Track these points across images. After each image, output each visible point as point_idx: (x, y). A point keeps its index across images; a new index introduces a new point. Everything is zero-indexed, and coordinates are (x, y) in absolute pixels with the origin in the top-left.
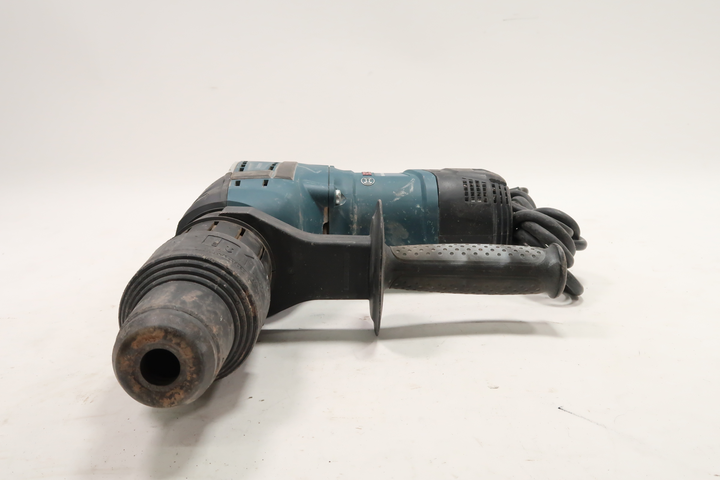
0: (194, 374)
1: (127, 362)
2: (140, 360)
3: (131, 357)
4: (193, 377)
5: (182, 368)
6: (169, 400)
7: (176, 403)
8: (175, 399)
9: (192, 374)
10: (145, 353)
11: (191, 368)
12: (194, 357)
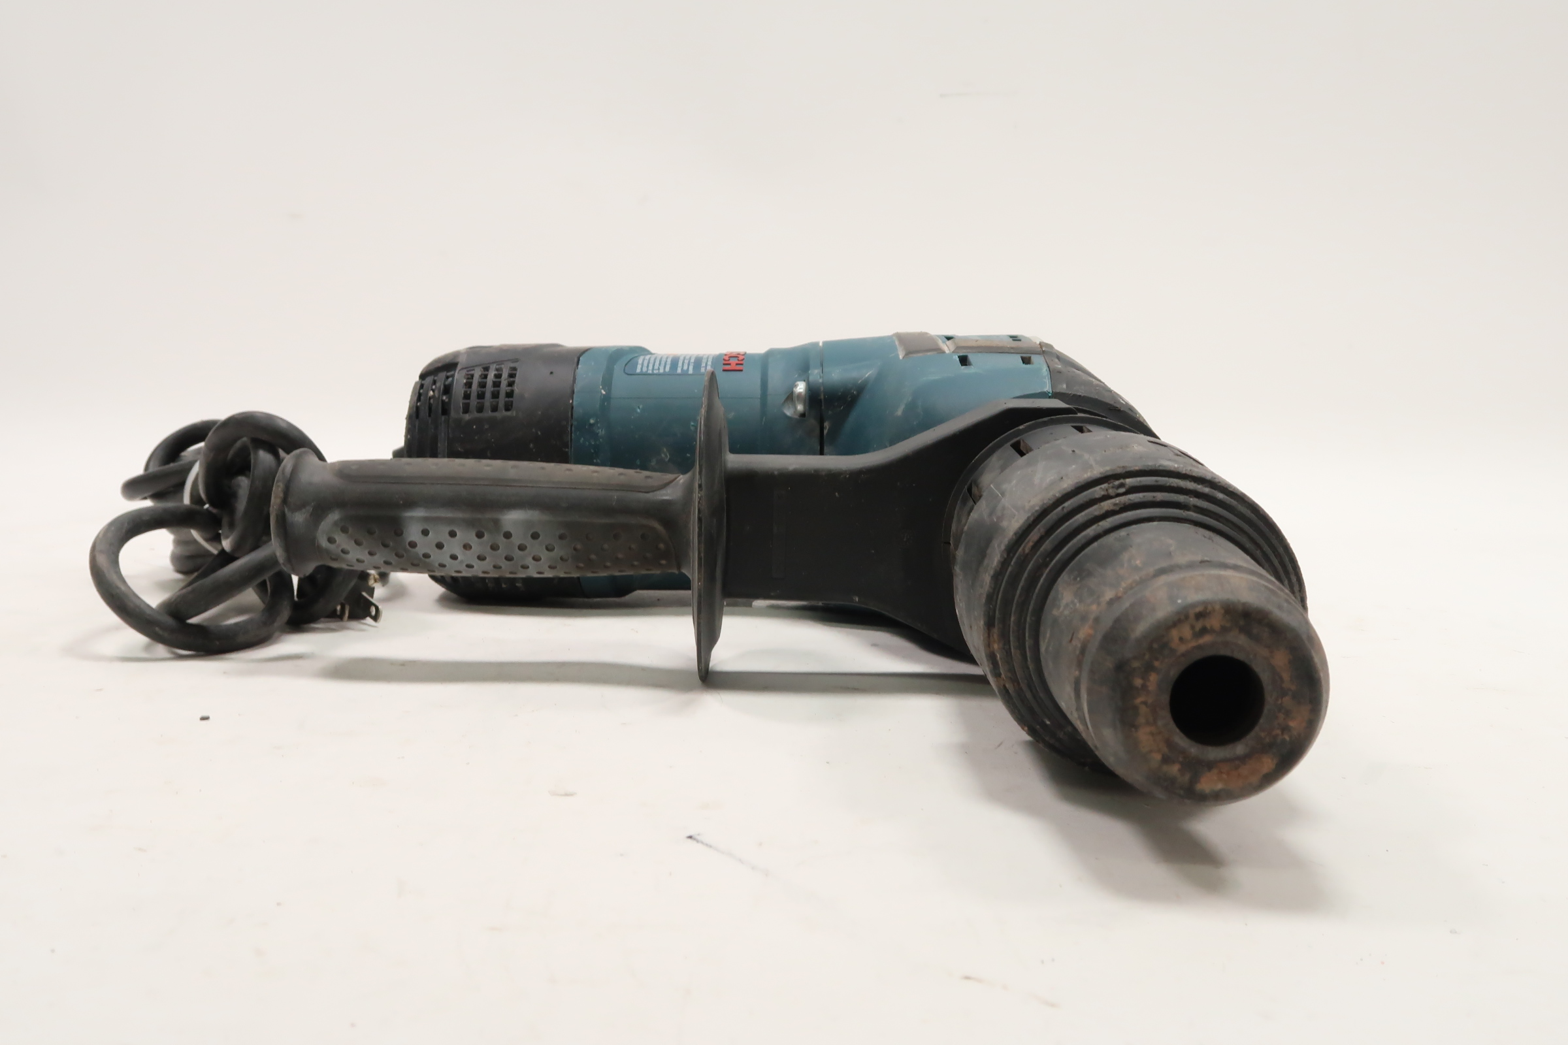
0: (1140, 686)
1: (1292, 724)
2: (1261, 721)
3: (1282, 733)
4: (1143, 678)
5: (1165, 698)
6: (1208, 627)
7: (1192, 615)
8: (1193, 627)
9: (1144, 687)
10: (1248, 737)
11: (1145, 703)
12: (1133, 729)
